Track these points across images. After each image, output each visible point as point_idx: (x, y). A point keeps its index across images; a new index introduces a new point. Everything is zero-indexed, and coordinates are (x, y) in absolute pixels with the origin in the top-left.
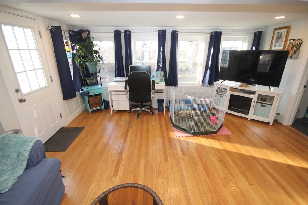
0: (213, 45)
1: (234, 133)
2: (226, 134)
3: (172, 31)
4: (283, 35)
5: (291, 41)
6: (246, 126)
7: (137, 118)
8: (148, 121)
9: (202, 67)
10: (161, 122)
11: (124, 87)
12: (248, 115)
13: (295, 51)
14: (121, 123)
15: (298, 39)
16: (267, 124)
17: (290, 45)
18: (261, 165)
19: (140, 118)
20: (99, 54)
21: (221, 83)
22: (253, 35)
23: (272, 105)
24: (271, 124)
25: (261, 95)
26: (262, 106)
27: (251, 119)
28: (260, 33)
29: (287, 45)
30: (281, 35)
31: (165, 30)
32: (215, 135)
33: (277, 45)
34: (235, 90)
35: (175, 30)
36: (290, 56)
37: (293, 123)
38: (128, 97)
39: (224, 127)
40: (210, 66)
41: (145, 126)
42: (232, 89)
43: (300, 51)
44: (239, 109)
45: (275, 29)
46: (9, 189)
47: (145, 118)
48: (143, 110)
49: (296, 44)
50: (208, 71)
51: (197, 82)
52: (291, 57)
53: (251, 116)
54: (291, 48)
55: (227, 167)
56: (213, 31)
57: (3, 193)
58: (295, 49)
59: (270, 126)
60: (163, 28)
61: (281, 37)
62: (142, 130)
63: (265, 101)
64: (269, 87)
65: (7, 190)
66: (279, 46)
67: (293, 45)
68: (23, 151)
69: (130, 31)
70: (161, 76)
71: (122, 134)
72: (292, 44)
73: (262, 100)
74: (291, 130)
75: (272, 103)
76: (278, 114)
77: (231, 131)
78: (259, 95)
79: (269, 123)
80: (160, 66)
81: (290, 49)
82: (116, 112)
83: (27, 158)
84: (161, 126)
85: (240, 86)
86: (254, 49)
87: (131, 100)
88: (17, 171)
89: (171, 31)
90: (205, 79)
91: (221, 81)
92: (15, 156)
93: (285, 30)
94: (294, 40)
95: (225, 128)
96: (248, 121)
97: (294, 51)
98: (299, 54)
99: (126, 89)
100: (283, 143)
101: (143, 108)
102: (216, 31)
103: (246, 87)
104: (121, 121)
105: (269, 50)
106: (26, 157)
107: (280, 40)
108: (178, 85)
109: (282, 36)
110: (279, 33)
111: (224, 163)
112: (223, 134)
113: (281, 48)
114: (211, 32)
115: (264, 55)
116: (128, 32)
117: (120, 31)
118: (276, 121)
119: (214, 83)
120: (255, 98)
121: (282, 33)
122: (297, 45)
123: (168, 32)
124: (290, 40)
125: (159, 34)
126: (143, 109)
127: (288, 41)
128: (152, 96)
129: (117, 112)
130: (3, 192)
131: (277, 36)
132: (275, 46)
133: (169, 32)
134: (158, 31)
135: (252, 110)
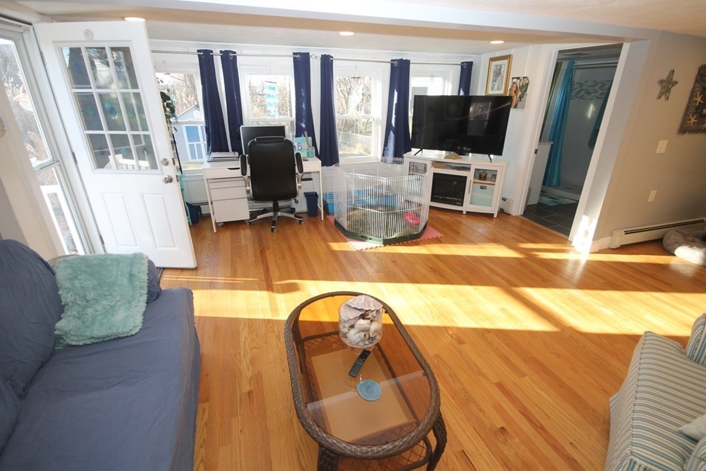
0: (396, 85)
1: (445, 234)
2: (435, 237)
3: (322, 55)
4: (502, 70)
5: (515, 80)
6: (460, 222)
7: (272, 230)
8: (296, 235)
9: (380, 128)
10: (320, 233)
11: (240, 170)
12: (462, 206)
13: (520, 97)
14: (243, 244)
15: (524, 78)
16: (490, 216)
17: (512, 86)
18: (488, 267)
19: (277, 231)
20: (169, 102)
21: (415, 155)
22: (459, 67)
23: (494, 185)
24: (495, 216)
25: (478, 170)
26: (482, 188)
27: (467, 212)
28: (470, 64)
29: (509, 87)
30: (500, 69)
31: (308, 53)
32: (418, 240)
33: (496, 87)
34: (439, 165)
35: (327, 54)
36: (514, 104)
37: (524, 212)
38: (248, 192)
39: (428, 227)
40: (394, 125)
41: (293, 242)
42: (436, 163)
43: (527, 97)
44: (448, 198)
45: (492, 60)
46: (140, 327)
47: (288, 231)
48: (279, 217)
49: (521, 84)
50: (392, 135)
51: (372, 155)
52: (515, 107)
53: (467, 207)
54: (515, 92)
55: (444, 277)
56: (394, 59)
57: (133, 335)
58: (520, 93)
59: (494, 220)
60: (304, 50)
61: (500, 73)
62: (290, 249)
63: (485, 180)
64: (489, 156)
65: (137, 330)
66: (498, 89)
67: (517, 87)
68: (138, 273)
69: (235, 53)
70: (308, 145)
71: (256, 260)
72: (515, 85)
73: (480, 178)
74: (523, 222)
75: (495, 181)
76: (504, 199)
77: (441, 232)
78: (477, 170)
79: (493, 214)
80: (302, 127)
81: (513, 94)
82: (220, 225)
83: (146, 285)
84: (323, 239)
85: (446, 157)
86: (462, 93)
87: (256, 197)
88: (136, 306)
89: (320, 56)
90: (388, 149)
91: (414, 150)
92: (125, 281)
93: (506, 62)
94: (518, 78)
95: (431, 228)
96: (464, 216)
97: (518, 96)
98: (525, 100)
99: (244, 173)
100: (513, 238)
101: (278, 211)
102: (400, 58)
103: (456, 158)
104: (240, 239)
105: (484, 95)
106: (144, 282)
107: (499, 78)
108: (340, 163)
109: (502, 72)
110: (497, 66)
111: (439, 273)
112: (430, 238)
113: (501, 92)
114: (392, 60)
115: (474, 104)
116: (231, 54)
117: (212, 52)
118: (501, 212)
119: (405, 155)
120: (470, 176)
121: (501, 66)
122: (523, 86)
123: (313, 57)
124: (513, 78)
125: (295, 60)
126: (279, 214)
127: (511, 80)
128: (298, 185)
129: (222, 226)
130: (133, 333)
131: (494, 72)
132: (492, 89)
133: (316, 57)
134: (294, 54)
135: (467, 197)
